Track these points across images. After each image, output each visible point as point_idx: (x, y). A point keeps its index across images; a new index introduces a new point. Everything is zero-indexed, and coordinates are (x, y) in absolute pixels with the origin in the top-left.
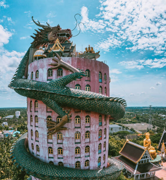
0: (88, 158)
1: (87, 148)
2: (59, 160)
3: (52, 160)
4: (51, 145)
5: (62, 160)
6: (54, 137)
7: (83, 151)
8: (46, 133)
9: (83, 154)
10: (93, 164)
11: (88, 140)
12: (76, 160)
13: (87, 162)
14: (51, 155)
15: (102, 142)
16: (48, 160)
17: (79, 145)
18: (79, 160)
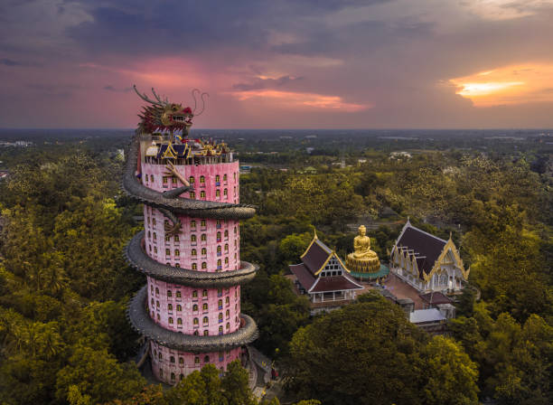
0: (205, 260)
1: (204, 251)
2: (176, 262)
3: (169, 261)
4: (168, 247)
5: (178, 262)
6: (172, 239)
7: (199, 253)
8: (163, 236)
9: (199, 256)
10: (211, 267)
11: (204, 243)
12: (193, 262)
13: (204, 265)
14: (168, 257)
15: (222, 244)
16: (165, 262)
17: (195, 247)
18: (195, 262)
